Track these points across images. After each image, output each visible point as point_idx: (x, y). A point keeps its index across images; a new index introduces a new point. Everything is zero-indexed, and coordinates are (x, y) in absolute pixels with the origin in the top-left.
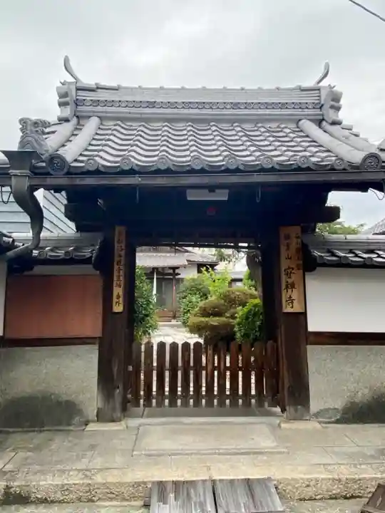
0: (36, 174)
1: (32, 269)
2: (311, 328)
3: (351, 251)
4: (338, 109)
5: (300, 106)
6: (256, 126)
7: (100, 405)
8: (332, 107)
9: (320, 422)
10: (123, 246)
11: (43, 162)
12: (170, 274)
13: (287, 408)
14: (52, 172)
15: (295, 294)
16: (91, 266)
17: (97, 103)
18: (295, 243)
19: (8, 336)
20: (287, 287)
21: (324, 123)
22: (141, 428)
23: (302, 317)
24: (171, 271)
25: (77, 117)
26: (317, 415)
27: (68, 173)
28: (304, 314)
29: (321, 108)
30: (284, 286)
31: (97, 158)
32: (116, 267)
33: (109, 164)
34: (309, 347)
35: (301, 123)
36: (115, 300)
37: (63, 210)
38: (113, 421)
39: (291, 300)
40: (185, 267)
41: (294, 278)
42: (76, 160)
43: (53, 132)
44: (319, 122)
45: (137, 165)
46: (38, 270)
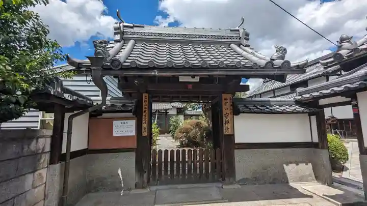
0: (104, 69)
1: (101, 115)
2: (236, 141)
3: (254, 106)
4: (248, 39)
5: (231, 37)
6: (210, 46)
7: (137, 181)
8: (245, 39)
9: (240, 185)
10: (147, 103)
11: (108, 62)
12: (164, 113)
13: (226, 179)
14: (113, 68)
15: (229, 126)
16: (132, 114)
17: (134, 33)
18: (229, 102)
19: (90, 148)
20: (226, 123)
21: (241, 46)
22: (157, 192)
23: (232, 137)
24: (165, 111)
25: (124, 40)
26: (239, 181)
27: (121, 69)
28: (234, 135)
29: (240, 39)
30: (224, 122)
31: (136, 61)
32: (144, 114)
33: (142, 64)
34: (236, 151)
35: (231, 45)
36: (143, 130)
37: (117, 86)
38: (143, 188)
39: (227, 129)
40: (171, 109)
41: (229, 118)
42: (125, 62)
43: (113, 47)
44: (239, 45)
45: (157, 65)
46: (105, 115)
